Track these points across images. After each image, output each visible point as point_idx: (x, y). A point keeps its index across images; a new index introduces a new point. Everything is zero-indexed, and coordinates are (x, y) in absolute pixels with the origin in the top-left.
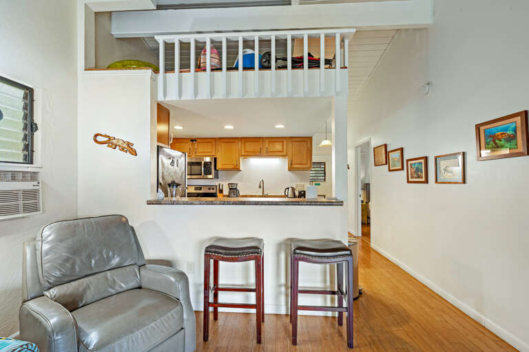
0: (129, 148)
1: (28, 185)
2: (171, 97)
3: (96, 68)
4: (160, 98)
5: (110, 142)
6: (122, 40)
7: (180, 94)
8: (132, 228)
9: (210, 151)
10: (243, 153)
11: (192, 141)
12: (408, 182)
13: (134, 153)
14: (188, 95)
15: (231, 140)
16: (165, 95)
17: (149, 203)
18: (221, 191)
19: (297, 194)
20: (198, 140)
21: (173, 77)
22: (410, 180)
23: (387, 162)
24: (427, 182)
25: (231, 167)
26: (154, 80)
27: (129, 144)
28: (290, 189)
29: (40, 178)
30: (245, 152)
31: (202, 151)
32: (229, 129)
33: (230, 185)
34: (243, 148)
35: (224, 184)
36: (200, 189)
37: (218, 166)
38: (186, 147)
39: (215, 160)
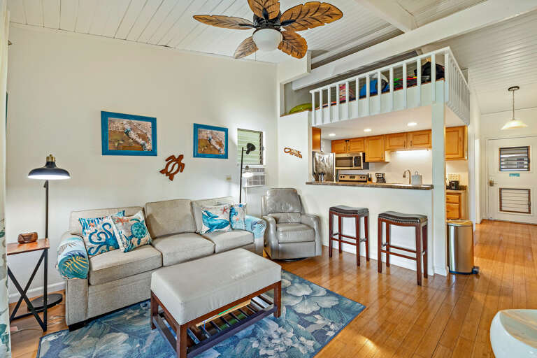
0: (299, 155)
1: (262, 174)
2: (318, 124)
3: (285, 114)
4: (313, 125)
5: (291, 152)
6: (298, 91)
7: (323, 121)
8: (299, 196)
9: (360, 148)
10: (388, 148)
11: (346, 141)
13: (301, 157)
14: (327, 121)
16: (315, 123)
17: (307, 183)
18: (370, 180)
19: (447, 184)
20: (350, 140)
21: (319, 112)
25: (378, 159)
26: (309, 116)
27: (299, 152)
29: (266, 170)
30: (390, 146)
32: (368, 131)
33: (377, 174)
34: (388, 143)
35: (372, 173)
36: (354, 177)
37: (367, 160)
38: (342, 146)
39: (364, 154)
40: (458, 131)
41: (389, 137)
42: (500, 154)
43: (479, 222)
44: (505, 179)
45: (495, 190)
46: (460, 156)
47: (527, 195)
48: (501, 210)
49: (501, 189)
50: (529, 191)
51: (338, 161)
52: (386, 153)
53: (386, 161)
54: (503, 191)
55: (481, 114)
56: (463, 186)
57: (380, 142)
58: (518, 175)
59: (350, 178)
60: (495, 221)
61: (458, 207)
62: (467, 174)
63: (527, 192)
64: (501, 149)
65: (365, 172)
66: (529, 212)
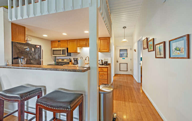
7: (16, 17)
9: (65, 45)
10: (78, 46)
11: (59, 41)
12: (156, 57)
15: (73, 40)
18: (71, 61)
19: (103, 63)
20: (61, 41)
22: (157, 56)
23: (148, 48)
24: (165, 57)
25: (74, 51)
28: (100, 61)
31: (62, 45)
33: (74, 59)
34: (78, 43)
35: (72, 58)
36: (64, 60)
37: (69, 51)
38: (57, 44)
39: (67, 49)
40: (107, 39)
41: (79, 40)
42: (120, 52)
43: (114, 76)
44: (121, 60)
45: (118, 64)
46: (108, 50)
47: (127, 65)
48: (120, 70)
49: (120, 63)
50: (127, 64)
51: (54, 52)
52: (78, 48)
53: (78, 52)
54: (121, 64)
55: (115, 37)
56: (109, 64)
57: (75, 43)
58: (124, 59)
59: (62, 60)
60: (118, 74)
61: (107, 74)
62: (110, 58)
63: (126, 64)
64: (120, 50)
65: (69, 57)
66: (127, 71)
